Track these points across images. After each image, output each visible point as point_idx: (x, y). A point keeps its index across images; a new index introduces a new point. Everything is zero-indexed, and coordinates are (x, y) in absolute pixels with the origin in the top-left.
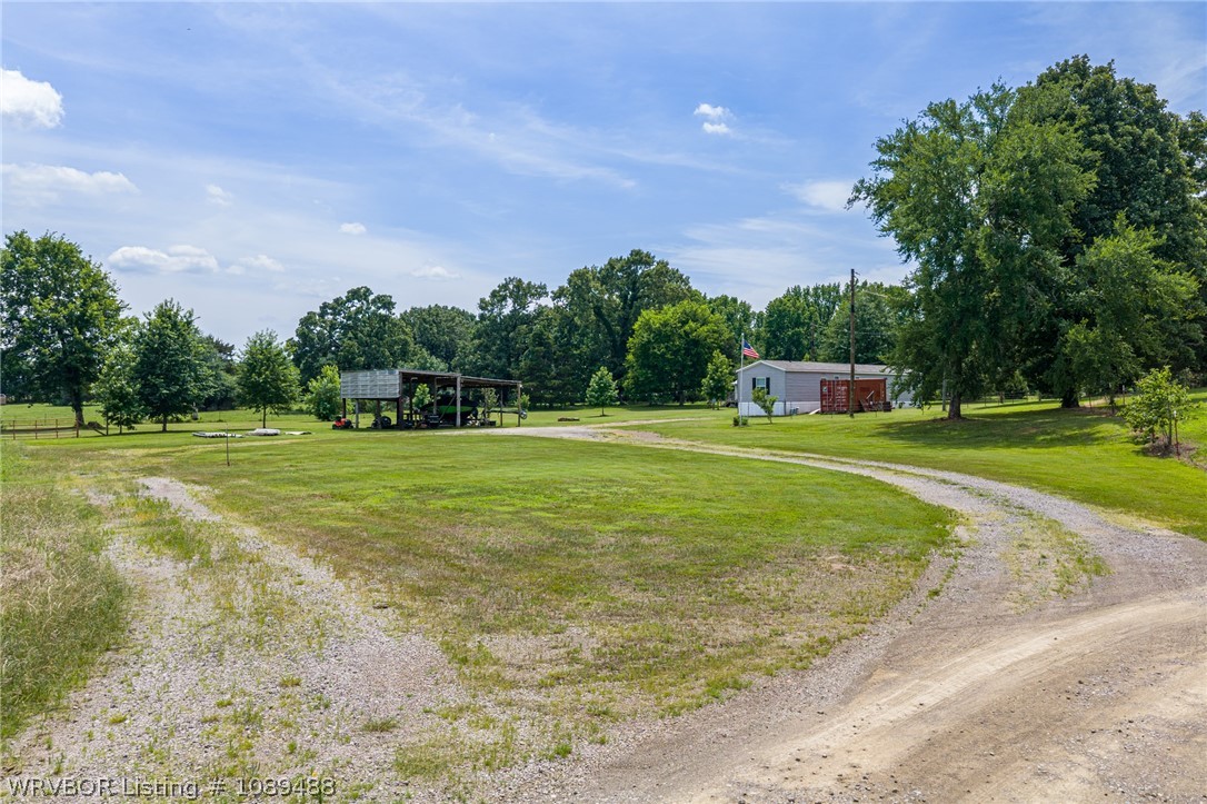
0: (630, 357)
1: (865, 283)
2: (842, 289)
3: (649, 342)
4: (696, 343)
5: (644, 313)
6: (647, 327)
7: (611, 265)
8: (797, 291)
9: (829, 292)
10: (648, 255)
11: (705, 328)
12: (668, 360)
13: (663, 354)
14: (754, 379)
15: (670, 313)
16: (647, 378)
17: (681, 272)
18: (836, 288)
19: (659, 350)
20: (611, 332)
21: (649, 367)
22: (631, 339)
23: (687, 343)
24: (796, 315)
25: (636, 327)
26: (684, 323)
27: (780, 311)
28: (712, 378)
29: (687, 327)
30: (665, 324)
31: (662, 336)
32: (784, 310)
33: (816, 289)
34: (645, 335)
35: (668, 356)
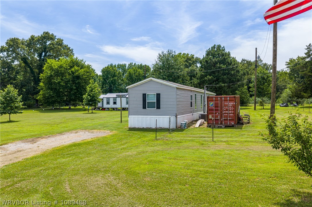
0: (41, 84)
1: (135, 64)
2: (127, 66)
3: (51, 76)
4: (78, 77)
5: (49, 61)
6: (51, 68)
7: (32, 38)
8: (111, 65)
9: (122, 67)
10: (52, 35)
11: (83, 70)
12: (63, 86)
13: (59, 83)
14: (144, 96)
15: (64, 60)
16: (50, 95)
17: (69, 46)
18: (125, 65)
19: (57, 80)
20: (32, 72)
21: (52, 89)
22: (41, 75)
23: (73, 77)
24: (113, 73)
25: (44, 68)
26: (71, 67)
27: (107, 71)
28: (89, 95)
29: (73, 69)
30: (61, 67)
31: (59, 72)
32: (109, 71)
33: (118, 65)
34: (49, 72)
35: (62, 84)
